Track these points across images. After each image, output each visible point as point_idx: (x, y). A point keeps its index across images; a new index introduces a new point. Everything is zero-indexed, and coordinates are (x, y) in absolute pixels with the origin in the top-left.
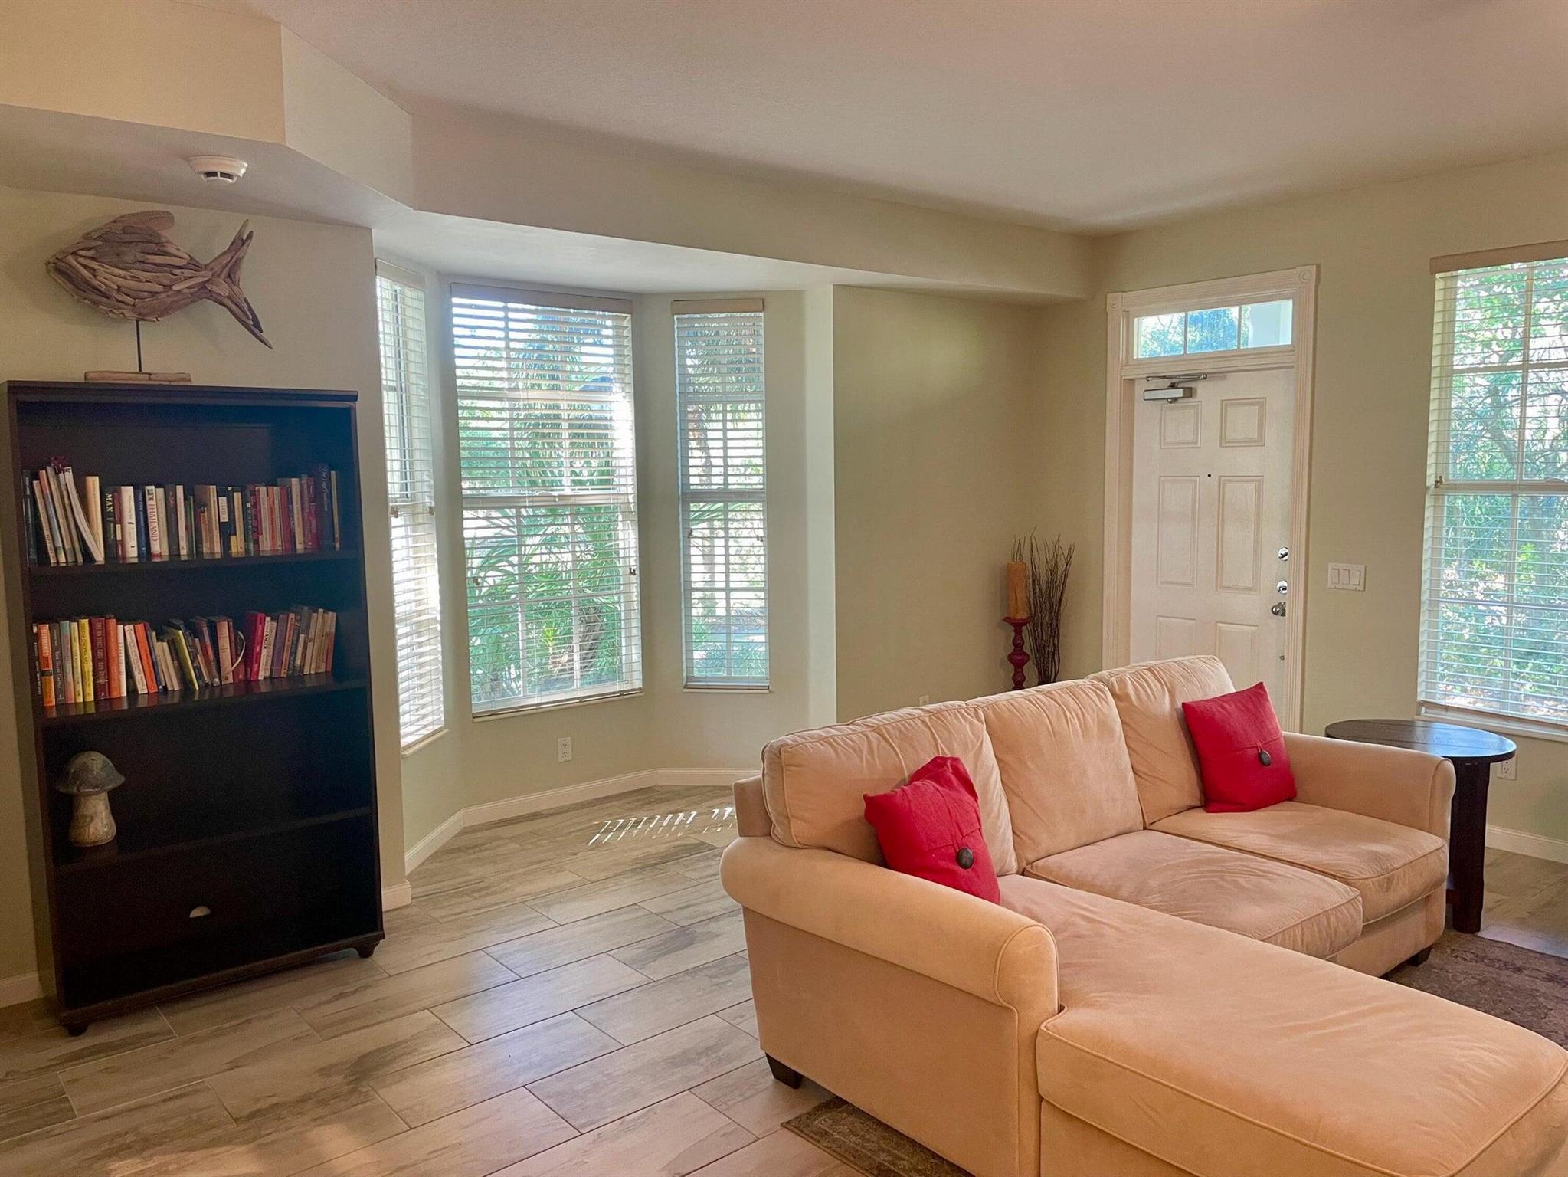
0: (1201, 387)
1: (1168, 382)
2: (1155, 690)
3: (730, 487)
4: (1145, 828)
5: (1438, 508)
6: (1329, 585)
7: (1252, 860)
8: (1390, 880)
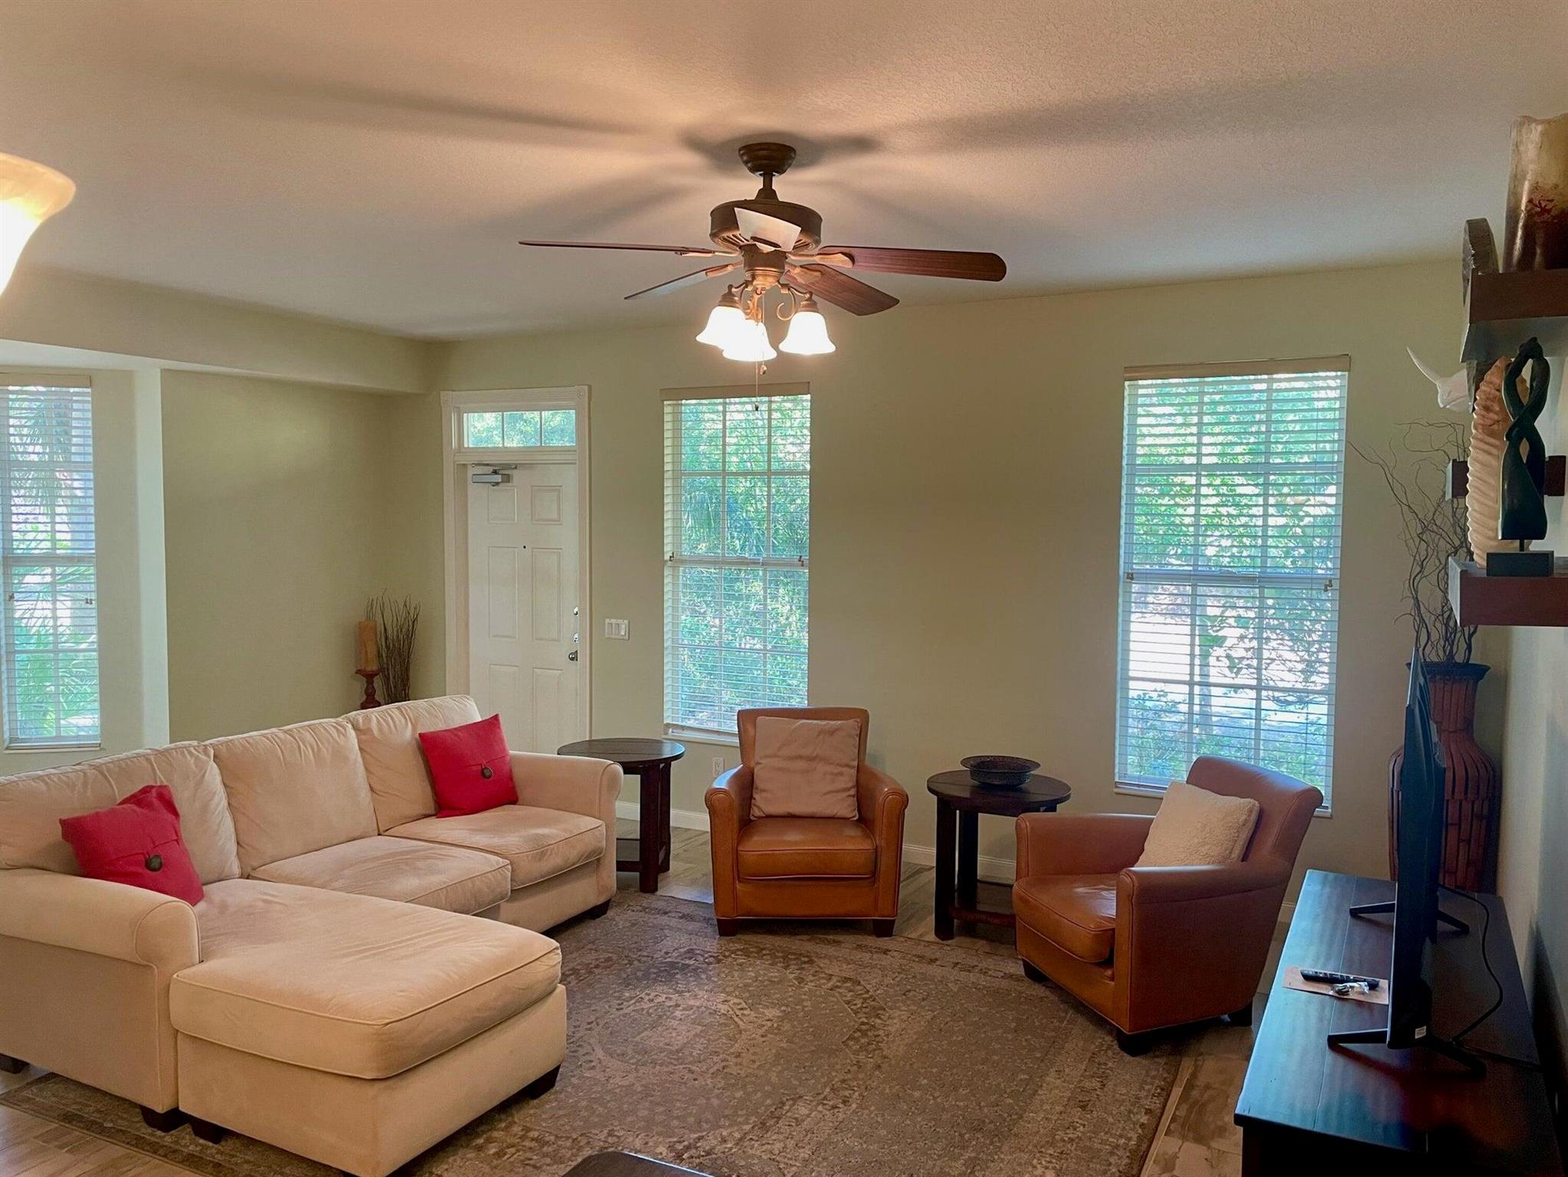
0: (515, 473)
1: (491, 469)
2: (397, 722)
3: (58, 552)
4: (379, 835)
5: (675, 577)
6: (606, 636)
7: (441, 848)
8: (543, 854)
